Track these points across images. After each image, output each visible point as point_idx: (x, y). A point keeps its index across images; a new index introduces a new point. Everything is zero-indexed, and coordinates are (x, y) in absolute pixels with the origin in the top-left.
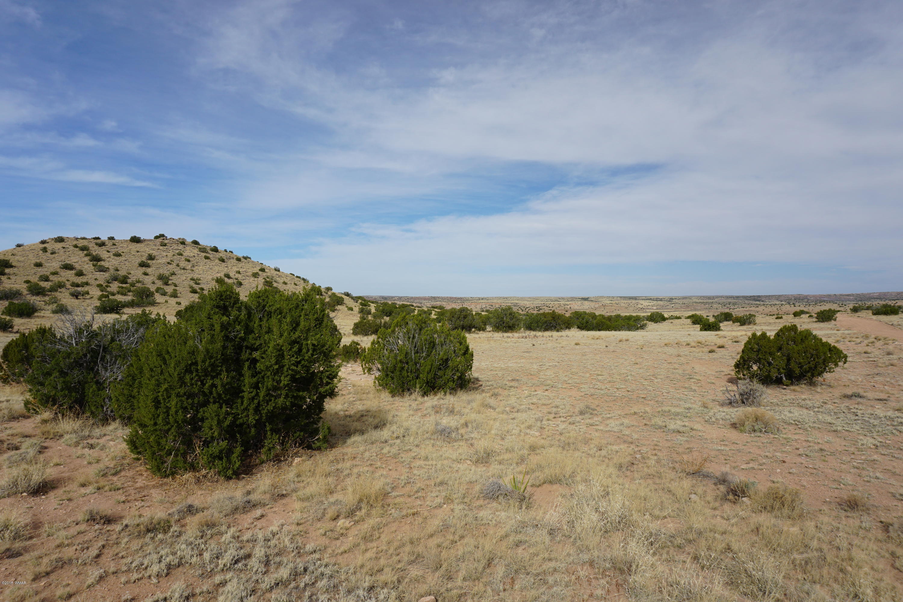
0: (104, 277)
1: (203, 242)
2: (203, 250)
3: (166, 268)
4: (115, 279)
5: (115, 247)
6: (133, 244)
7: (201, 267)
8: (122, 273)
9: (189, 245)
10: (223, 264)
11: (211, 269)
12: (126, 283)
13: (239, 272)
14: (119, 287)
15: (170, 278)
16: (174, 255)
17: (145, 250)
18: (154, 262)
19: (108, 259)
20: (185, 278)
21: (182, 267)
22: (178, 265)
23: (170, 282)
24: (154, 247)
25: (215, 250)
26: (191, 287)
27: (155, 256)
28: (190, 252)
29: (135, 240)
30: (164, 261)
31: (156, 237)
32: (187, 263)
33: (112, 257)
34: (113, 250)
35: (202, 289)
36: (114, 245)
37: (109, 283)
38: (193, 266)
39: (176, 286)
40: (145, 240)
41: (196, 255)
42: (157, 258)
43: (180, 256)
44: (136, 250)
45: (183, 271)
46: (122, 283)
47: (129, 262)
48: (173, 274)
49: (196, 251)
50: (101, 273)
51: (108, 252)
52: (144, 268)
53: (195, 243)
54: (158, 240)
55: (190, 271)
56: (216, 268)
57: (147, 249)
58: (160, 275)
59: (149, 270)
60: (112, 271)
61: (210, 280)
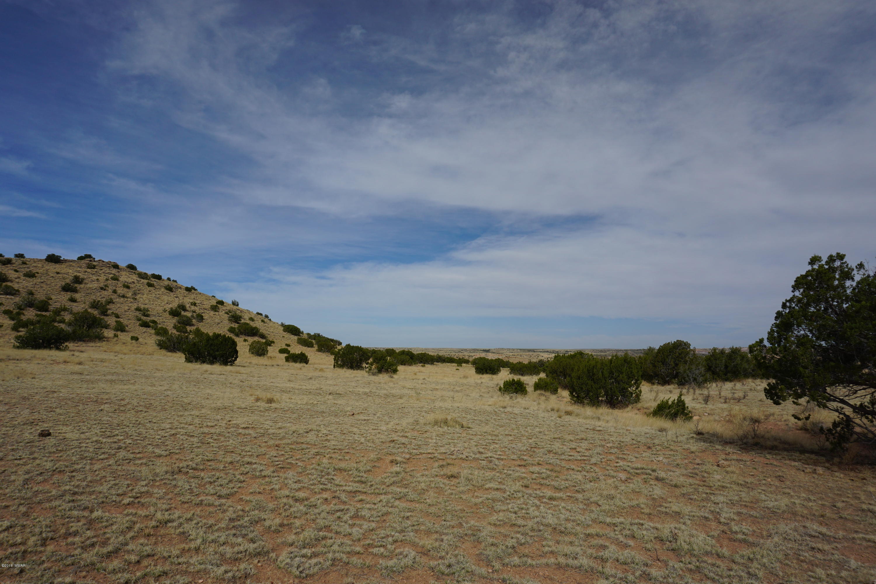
0: (12, 302)
1: (141, 269)
2: (143, 276)
3: (99, 294)
4: (30, 305)
5: (25, 266)
6: (50, 264)
7: (145, 296)
8: (40, 296)
9: (124, 270)
10: (172, 294)
11: (158, 298)
12: (47, 310)
13: (195, 304)
14: (37, 315)
15: (108, 307)
16: (107, 280)
17: (69, 273)
18: (82, 286)
19: (17, 280)
20: (127, 308)
21: (121, 295)
22: (115, 292)
23: (109, 312)
24: (79, 269)
25: (159, 277)
26: (139, 320)
27: (83, 279)
28: (125, 277)
29: (53, 259)
30: (96, 285)
31: (80, 258)
32: (125, 290)
33: (22, 278)
34: (23, 270)
35: (154, 322)
36: (24, 263)
37: (21, 309)
38: (135, 294)
39: (117, 316)
40: (65, 261)
41: (136, 281)
42: (85, 281)
43: (116, 281)
44: (55, 271)
45: (122, 299)
46: (40, 311)
47: (47, 284)
48: (111, 302)
49: (135, 278)
50: (8, 296)
51: (16, 271)
52: (69, 293)
53: (131, 267)
54: (83, 261)
55: (132, 300)
56: (165, 298)
57: (71, 271)
58: (94, 302)
59: (77, 296)
60: (24, 294)
61: (162, 311)
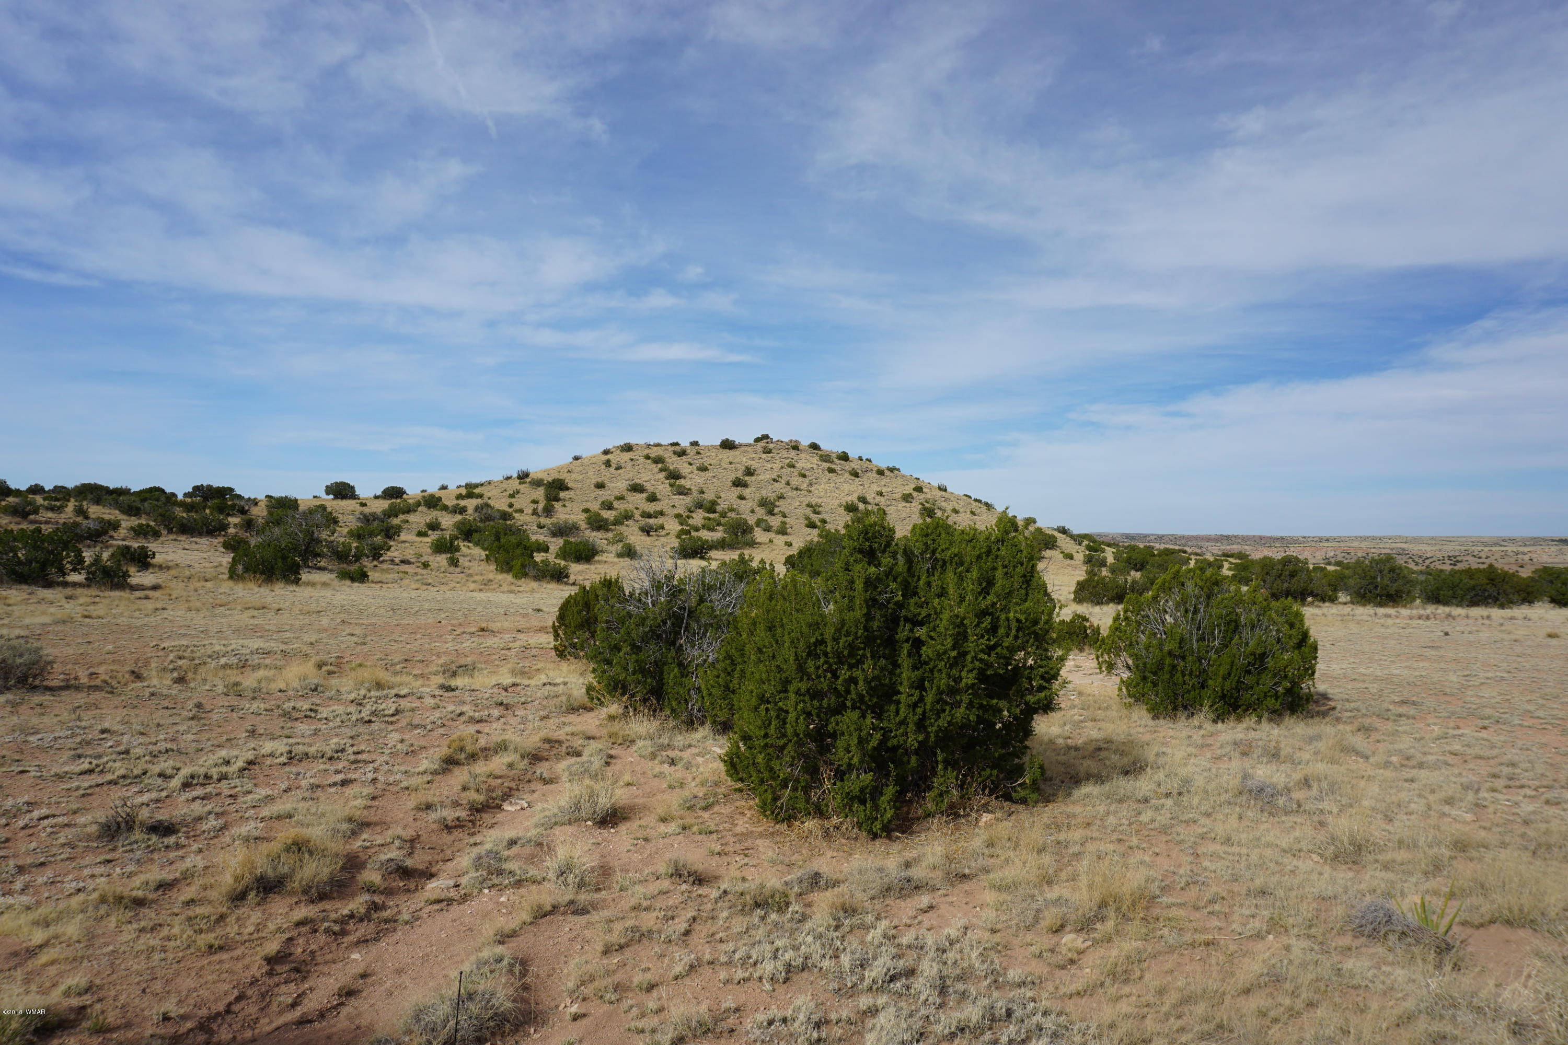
0: (684, 503)
1: (826, 446)
2: (826, 458)
3: (770, 487)
4: (699, 506)
5: (699, 456)
6: (725, 451)
7: (822, 486)
8: (709, 496)
9: (805, 451)
10: (857, 480)
11: (838, 488)
12: (714, 512)
13: (881, 494)
14: (705, 518)
15: (777, 503)
16: (782, 467)
17: (742, 459)
18: (753, 478)
19: (690, 476)
20: (798, 504)
21: (794, 487)
22: (788, 483)
23: (776, 510)
24: (754, 455)
25: (844, 457)
26: (807, 518)
27: (754, 470)
28: (806, 461)
29: (728, 445)
30: (768, 476)
31: (757, 440)
32: (801, 479)
33: (696, 472)
34: (696, 461)
35: (824, 521)
36: (698, 453)
37: (691, 512)
38: (811, 485)
39: (785, 516)
40: (740, 445)
41: (815, 467)
42: (758, 472)
43: (792, 469)
44: (728, 460)
45: (795, 492)
46: (708, 512)
47: (718, 479)
48: (781, 497)
49: (815, 460)
50: (681, 497)
51: (690, 464)
52: (739, 488)
53: (814, 446)
54: (759, 444)
55: (806, 493)
56: (846, 487)
57: (744, 459)
58: (762, 498)
59: (746, 492)
60: (695, 494)
61: (836, 506)
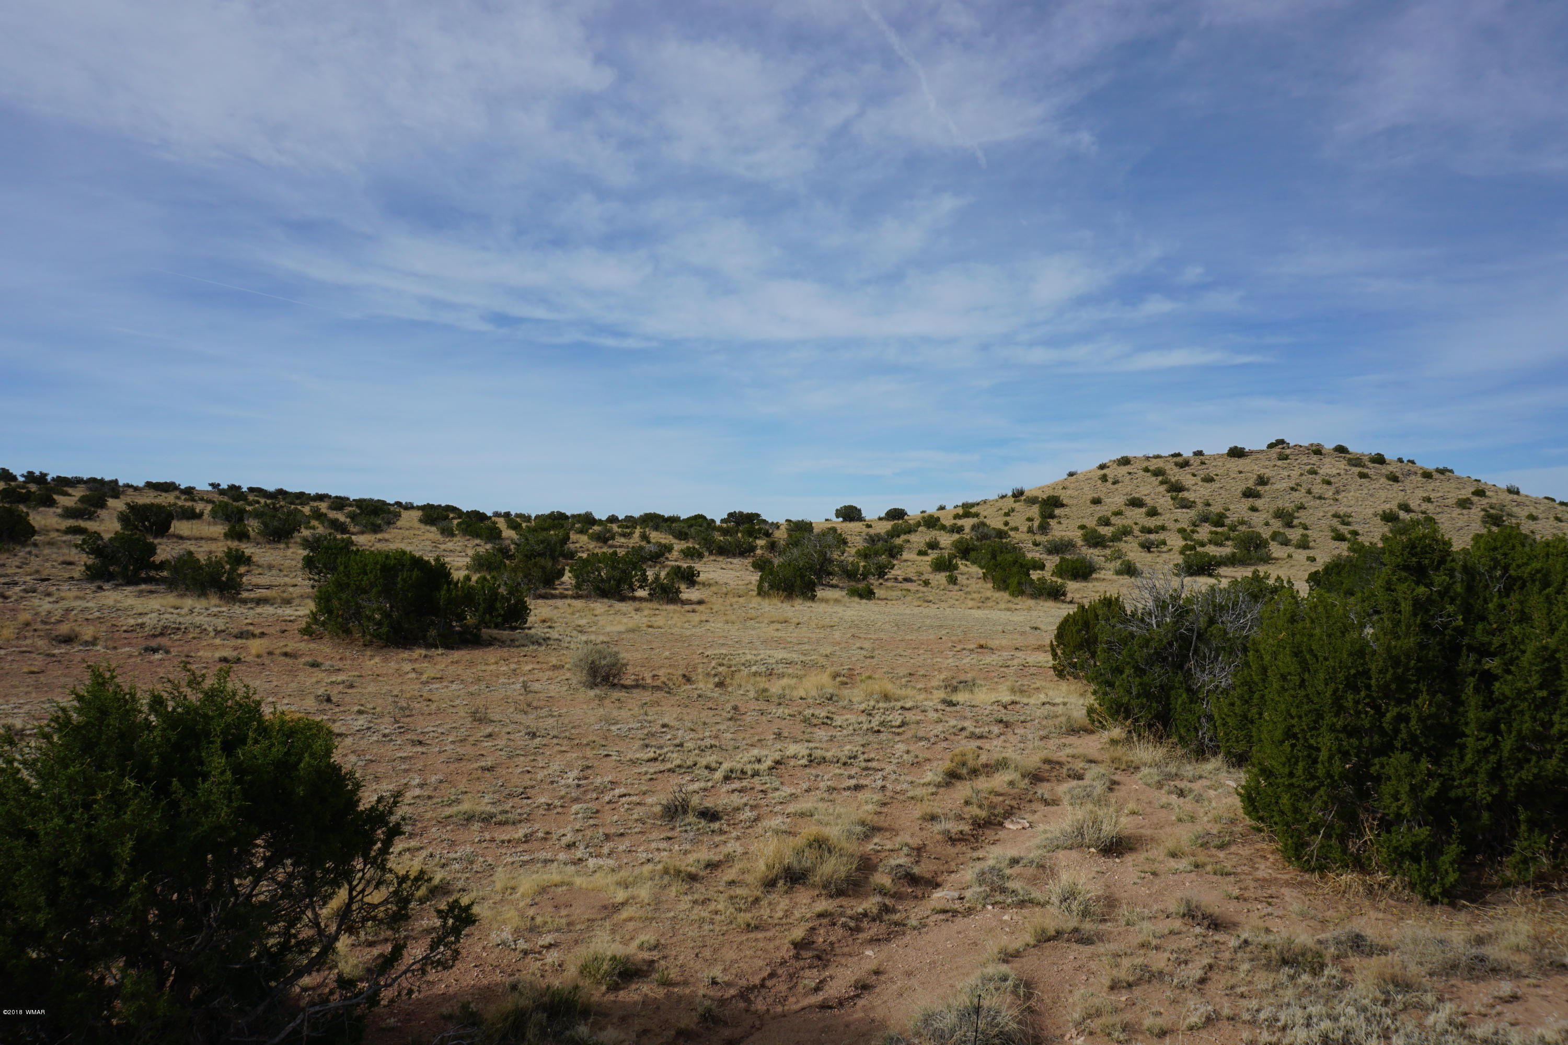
0: (1188, 516)
1: (1355, 448)
2: (1356, 461)
3: (1288, 497)
4: (1205, 519)
5: (1204, 467)
6: (1233, 459)
7: (1352, 494)
8: (1216, 509)
9: (1329, 454)
10: (1396, 485)
11: (1372, 495)
12: (1223, 525)
13: (1428, 500)
14: (1211, 532)
15: (1296, 514)
16: (1301, 475)
17: (1252, 468)
18: (1267, 488)
19: (1194, 488)
20: (1322, 514)
21: (1317, 495)
22: (1309, 492)
23: (1296, 522)
24: (1267, 463)
25: (1379, 460)
26: (1334, 530)
27: (1268, 479)
28: (1329, 467)
29: (1236, 453)
30: (1285, 485)
31: (1271, 446)
32: (1325, 486)
33: (1200, 483)
34: (1201, 472)
35: (1355, 533)
36: (1203, 463)
37: (1196, 526)
38: (1337, 492)
39: (1306, 528)
40: (1251, 452)
41: (1342, 472)
42: (1272, 480)
43: (1314, 476)
44: (1237, 469)
45: (1318, 501)
46: (1215, 526)
47: (1226, 490)
48: (1301, 507)
49: (1342, 465)
50: (1184, 510)
51: (1194, 475)
52: (1250, 499)
53: (1341, 450)
54: (1273, 450)
55: (1332, 502)
56: (1383, 494)
57: (1256, 467)
58: (1279, 509)
59: (1259, 503)
60: (1200, 506)
61: (1371, 516)
